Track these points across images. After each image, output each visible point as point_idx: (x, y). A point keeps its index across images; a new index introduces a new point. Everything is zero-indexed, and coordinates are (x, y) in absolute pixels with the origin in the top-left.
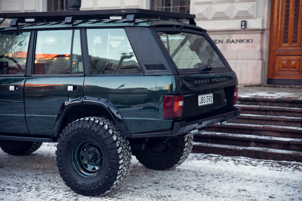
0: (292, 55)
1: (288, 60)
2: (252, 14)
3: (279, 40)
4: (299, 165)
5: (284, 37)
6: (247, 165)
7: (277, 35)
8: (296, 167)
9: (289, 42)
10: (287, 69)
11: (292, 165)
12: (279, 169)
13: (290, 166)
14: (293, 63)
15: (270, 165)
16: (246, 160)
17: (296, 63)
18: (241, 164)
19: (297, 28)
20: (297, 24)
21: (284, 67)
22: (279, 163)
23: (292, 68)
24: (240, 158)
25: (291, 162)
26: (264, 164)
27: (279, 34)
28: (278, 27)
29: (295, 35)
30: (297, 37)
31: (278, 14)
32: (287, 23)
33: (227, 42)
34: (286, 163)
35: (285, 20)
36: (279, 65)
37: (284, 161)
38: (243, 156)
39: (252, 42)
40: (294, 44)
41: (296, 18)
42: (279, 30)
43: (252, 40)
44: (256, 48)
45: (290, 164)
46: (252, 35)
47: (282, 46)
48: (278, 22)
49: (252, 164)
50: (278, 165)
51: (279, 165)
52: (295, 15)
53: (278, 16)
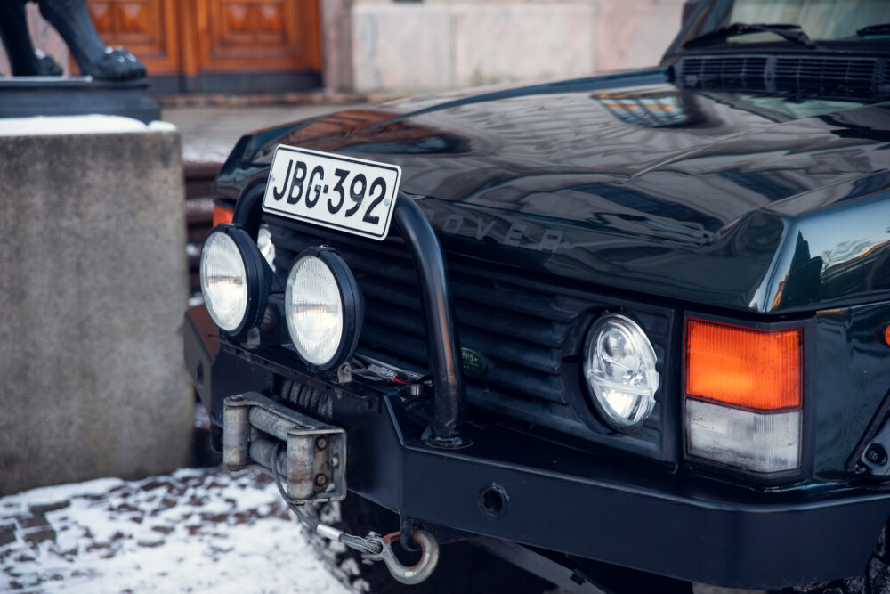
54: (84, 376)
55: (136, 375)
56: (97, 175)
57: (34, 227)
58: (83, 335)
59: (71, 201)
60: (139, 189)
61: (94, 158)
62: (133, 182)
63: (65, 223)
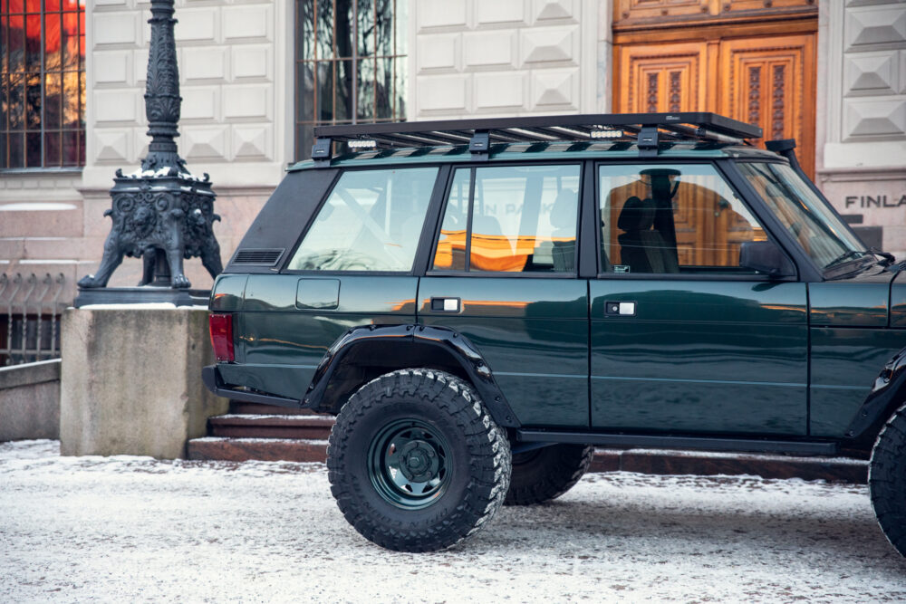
4: (756, 481)
6: (641, 486)
8: (752, 485)
11: (741, 481)
12: (718, 489)
13: (738, 484)
15: (693, 483)
16: (634, 477)
18: (628, 485)
22: (711, 480)
24: (618, 474)
25: (736, 476)
26: (678, 483)
33: (508, 212)
34: (728, 479)
37: (720, 476)
38: (624, 470)
45: (737, 480)
49: (653, 484)
50: (710, 483)
51: (713, 483)
54: (143, 410)
55: (162, 413)
56: (154, 327)
57: (129, 346)
58: (144, 394)
59: (143, 337)
60: (169, 333)
61: (153, 319)
62: (168, 330)
63: (141, 345)
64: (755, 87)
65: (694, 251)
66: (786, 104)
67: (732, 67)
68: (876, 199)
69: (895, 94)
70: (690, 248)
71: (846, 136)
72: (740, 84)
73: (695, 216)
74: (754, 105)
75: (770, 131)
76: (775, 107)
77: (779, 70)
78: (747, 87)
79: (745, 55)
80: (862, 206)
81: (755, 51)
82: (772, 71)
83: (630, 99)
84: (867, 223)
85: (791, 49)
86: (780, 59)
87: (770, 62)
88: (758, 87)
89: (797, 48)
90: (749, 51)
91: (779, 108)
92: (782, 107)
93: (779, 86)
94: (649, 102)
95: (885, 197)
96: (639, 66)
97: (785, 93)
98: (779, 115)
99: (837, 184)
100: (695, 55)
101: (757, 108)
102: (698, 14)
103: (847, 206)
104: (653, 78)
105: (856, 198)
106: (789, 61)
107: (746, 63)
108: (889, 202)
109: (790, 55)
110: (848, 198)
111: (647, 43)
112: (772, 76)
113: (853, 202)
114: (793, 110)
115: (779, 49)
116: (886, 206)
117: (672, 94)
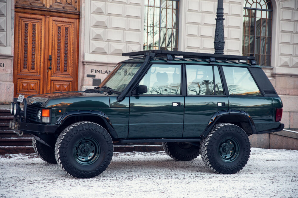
0: (31, 79)
1: (28, 83)
2: (3, 43)
3: (20, 66)
5: (24, 64)
7: (18, 62)
9: (28, 68)
10: (27, 90)
14: (32, 85)
17: (34, 86)
19: (34, 58)
20: (35, 55)
21: (25, 89)
23: (31, 89)
27: (20, 61)
28: (18, 55)
29: (33, 64)
30: (34, 65)
31: (18, 45)
32: (26, 53)
35: (25, 50)
36: (20, 87)
39: (3, 66)
40: (32, 71)
41: (34, 50)
42: (20, 58)
43: (3, 64)
44: (7, 71)
46: (4, 60)
47: (22, 71)
48: (18, 51)
52: (32, 47)
53: (18, 46)
64: (59, 33)
65: (40, 83)
66: (69, 39)
67: (53, 25)
68: (99, 71)
69: (104, 41)
70: (38, 81)
71: (91, 51)
72: (55, 31)
73: (40, 71)
74: (59, 38)
75: (64, 46)
76: (65, 40)
77: (67, 29)
78: (57, 32)
79: (57, 22)
80: (95, 72)
81: (60, 21)
82: (64, 28)
83: (19, 30)
84: (96, 78)
85: (70, 23)
86: (67, 25)
87: (64, 26)
88: (60, 33)
89: (72, 23)
90: (58, 21)
91: (66, 40)
92: (67, 40)
93: (66, 34)
94: (25, 33)
95: (101, 70)
96: (22, 20)
97: (69, 36)
98: (66, 42)
99: (89, 66)
100: (41, 19)
101: (60, 39)
102: (42, 7)
103: (91, 72)
104: (26, 25)
105: (94, 70)
106: (70, 26)
107: (57, 25)
108: (102, 72)
109: (70, 25)
110: (91, 70)
111: (25, 13)
112: (64, 30)
113: (93, 71)
114: (71, 42)
115: (67, 22)
116: (101, 73)
117: (33, 31)
